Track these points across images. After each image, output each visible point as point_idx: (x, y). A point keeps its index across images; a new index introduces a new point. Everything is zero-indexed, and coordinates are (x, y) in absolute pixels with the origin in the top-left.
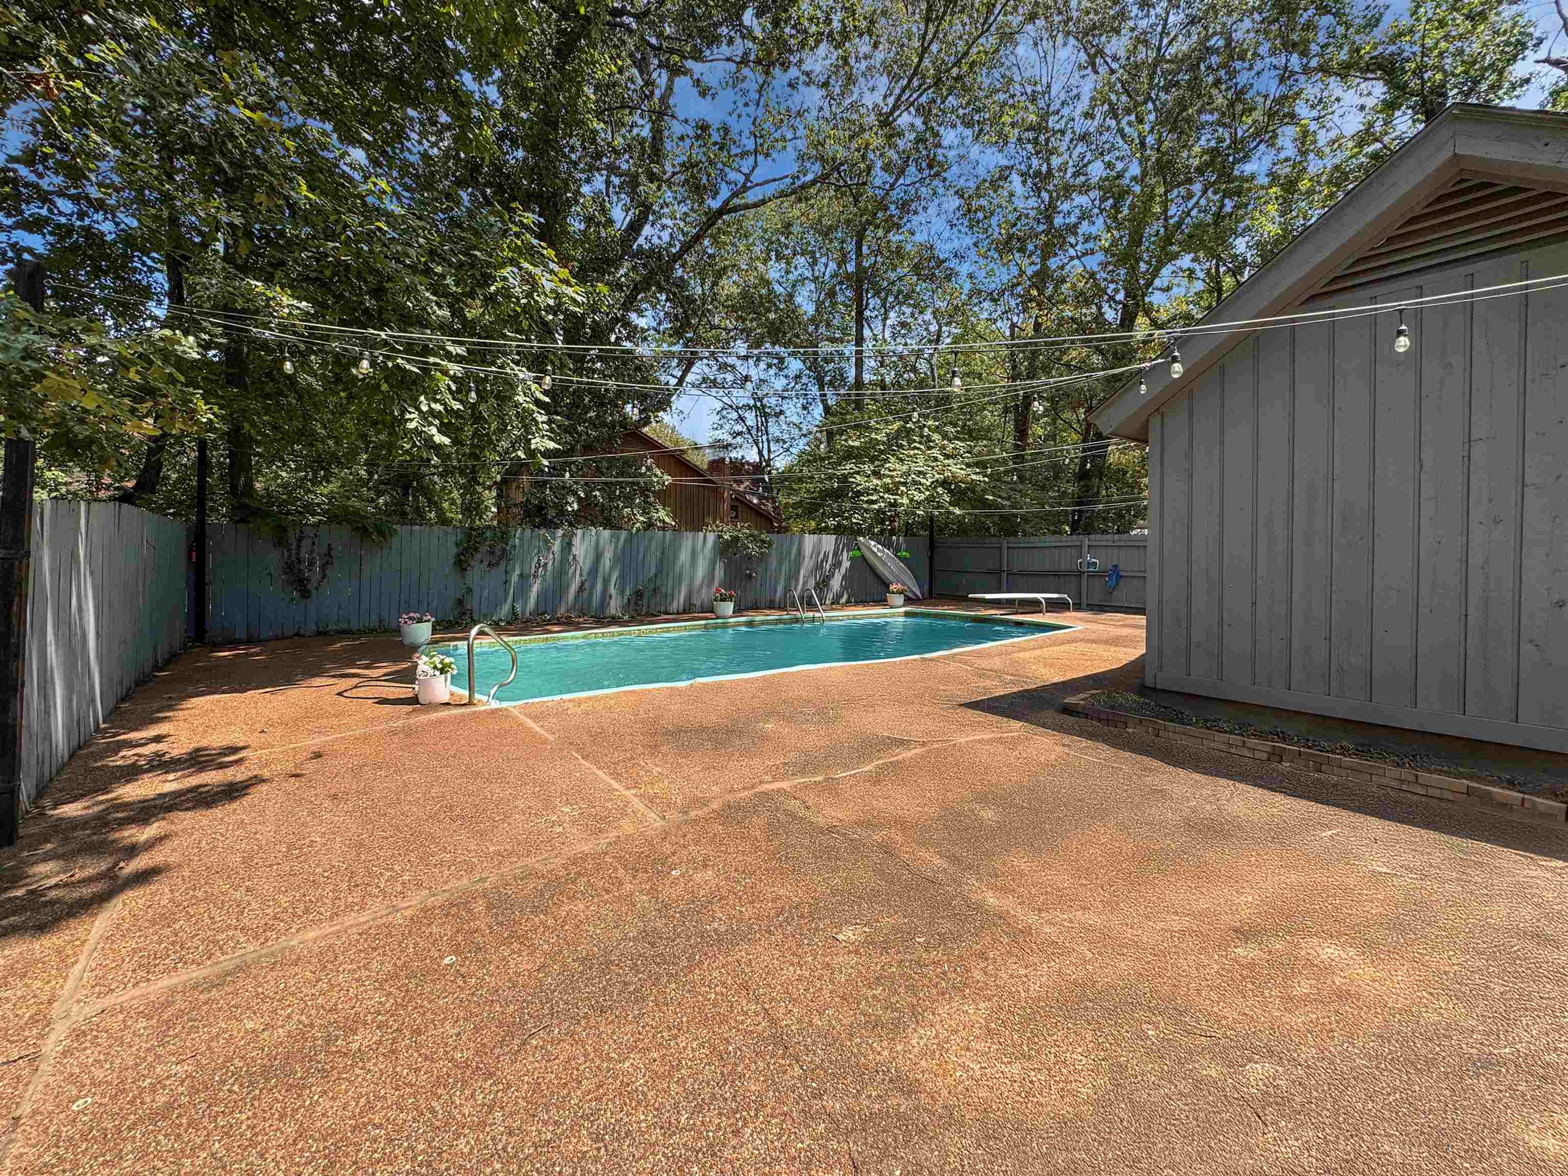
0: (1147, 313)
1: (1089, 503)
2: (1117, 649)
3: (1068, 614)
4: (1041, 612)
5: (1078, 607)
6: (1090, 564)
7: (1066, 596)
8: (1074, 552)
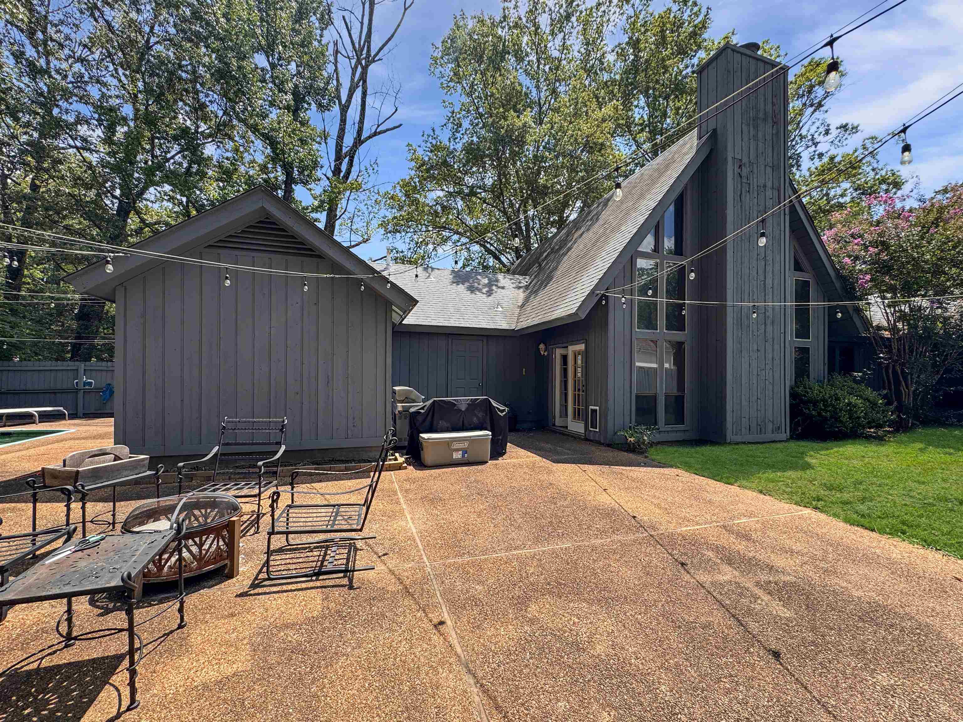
0: (138, 213)
1: (88, 338)
2: (102, 441)
3: (63, 422)
4: (34, 423)
5: (73, 416)
6: (85, 384)
7: (61, 408)
8: (71, 374)
